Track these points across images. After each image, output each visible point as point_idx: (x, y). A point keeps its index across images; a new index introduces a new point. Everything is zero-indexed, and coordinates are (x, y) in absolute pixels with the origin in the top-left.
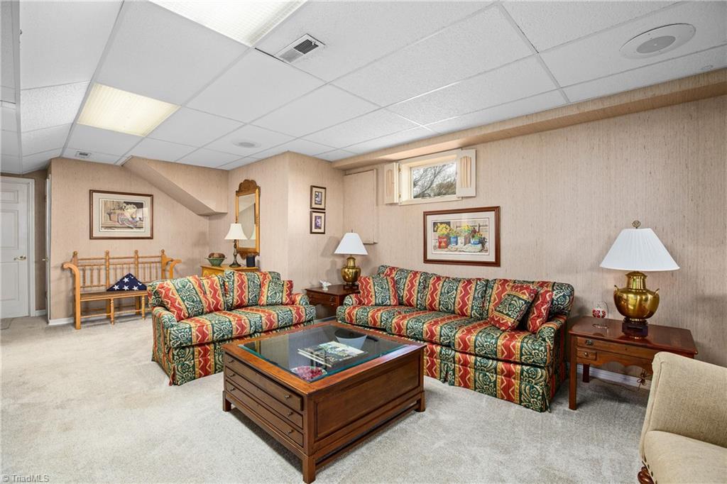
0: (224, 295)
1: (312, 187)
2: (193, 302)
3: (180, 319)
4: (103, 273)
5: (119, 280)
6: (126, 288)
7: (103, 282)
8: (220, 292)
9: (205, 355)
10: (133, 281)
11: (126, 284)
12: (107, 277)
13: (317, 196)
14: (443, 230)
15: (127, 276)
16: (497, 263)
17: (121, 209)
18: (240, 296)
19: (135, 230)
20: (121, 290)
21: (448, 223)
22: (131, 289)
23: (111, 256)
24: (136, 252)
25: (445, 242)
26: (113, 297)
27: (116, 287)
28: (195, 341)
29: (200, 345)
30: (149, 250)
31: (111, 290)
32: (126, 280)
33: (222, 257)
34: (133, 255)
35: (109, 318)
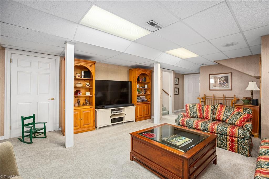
2: (194, 112)
3: (187, 117)
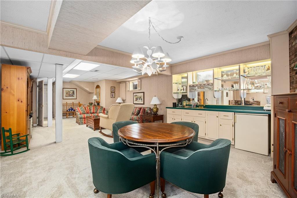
0: (90, 111)
1: (111, 87)
2: (83, 111)
3: (81, 114)
4: (66, 107)
5: (69, 109)
6: (71, 111)
7: (66, 109)
8: (89, 110)
9: (85, 120)
10: (72, 109)
11: (71, 110)
12: (67, 108)
13: (112, 89)
14: (136, 97)
15: (71, 108)
16: (144, 104)
17: (69, 92)
18: (93, 111)
19: (73, 97)
20: (69, 111)
21: (137, 95)
22: (72, 111)
23: (67, 103)
24: (73, 102)
25: (137, 99)
26: (68, 112)
27: (68, 110)
28: (83, 117)
29: (84, 118)
30: (76, 102)
31: (67, 111)
32: (71, 109)
33: (92, 103)
34: (72, 103)
35: (67, 117)
